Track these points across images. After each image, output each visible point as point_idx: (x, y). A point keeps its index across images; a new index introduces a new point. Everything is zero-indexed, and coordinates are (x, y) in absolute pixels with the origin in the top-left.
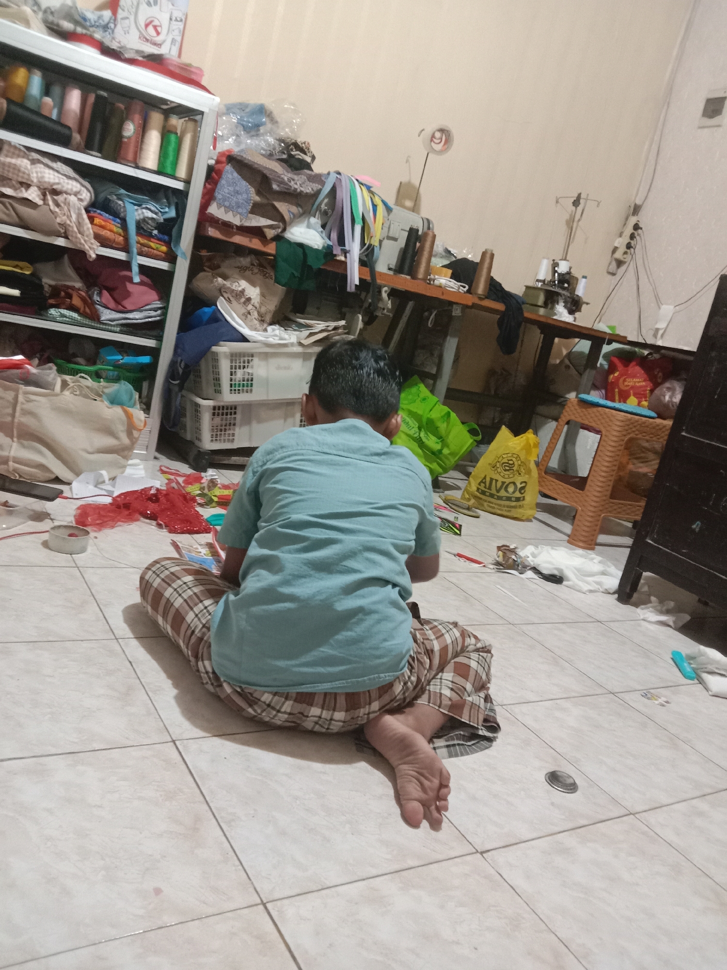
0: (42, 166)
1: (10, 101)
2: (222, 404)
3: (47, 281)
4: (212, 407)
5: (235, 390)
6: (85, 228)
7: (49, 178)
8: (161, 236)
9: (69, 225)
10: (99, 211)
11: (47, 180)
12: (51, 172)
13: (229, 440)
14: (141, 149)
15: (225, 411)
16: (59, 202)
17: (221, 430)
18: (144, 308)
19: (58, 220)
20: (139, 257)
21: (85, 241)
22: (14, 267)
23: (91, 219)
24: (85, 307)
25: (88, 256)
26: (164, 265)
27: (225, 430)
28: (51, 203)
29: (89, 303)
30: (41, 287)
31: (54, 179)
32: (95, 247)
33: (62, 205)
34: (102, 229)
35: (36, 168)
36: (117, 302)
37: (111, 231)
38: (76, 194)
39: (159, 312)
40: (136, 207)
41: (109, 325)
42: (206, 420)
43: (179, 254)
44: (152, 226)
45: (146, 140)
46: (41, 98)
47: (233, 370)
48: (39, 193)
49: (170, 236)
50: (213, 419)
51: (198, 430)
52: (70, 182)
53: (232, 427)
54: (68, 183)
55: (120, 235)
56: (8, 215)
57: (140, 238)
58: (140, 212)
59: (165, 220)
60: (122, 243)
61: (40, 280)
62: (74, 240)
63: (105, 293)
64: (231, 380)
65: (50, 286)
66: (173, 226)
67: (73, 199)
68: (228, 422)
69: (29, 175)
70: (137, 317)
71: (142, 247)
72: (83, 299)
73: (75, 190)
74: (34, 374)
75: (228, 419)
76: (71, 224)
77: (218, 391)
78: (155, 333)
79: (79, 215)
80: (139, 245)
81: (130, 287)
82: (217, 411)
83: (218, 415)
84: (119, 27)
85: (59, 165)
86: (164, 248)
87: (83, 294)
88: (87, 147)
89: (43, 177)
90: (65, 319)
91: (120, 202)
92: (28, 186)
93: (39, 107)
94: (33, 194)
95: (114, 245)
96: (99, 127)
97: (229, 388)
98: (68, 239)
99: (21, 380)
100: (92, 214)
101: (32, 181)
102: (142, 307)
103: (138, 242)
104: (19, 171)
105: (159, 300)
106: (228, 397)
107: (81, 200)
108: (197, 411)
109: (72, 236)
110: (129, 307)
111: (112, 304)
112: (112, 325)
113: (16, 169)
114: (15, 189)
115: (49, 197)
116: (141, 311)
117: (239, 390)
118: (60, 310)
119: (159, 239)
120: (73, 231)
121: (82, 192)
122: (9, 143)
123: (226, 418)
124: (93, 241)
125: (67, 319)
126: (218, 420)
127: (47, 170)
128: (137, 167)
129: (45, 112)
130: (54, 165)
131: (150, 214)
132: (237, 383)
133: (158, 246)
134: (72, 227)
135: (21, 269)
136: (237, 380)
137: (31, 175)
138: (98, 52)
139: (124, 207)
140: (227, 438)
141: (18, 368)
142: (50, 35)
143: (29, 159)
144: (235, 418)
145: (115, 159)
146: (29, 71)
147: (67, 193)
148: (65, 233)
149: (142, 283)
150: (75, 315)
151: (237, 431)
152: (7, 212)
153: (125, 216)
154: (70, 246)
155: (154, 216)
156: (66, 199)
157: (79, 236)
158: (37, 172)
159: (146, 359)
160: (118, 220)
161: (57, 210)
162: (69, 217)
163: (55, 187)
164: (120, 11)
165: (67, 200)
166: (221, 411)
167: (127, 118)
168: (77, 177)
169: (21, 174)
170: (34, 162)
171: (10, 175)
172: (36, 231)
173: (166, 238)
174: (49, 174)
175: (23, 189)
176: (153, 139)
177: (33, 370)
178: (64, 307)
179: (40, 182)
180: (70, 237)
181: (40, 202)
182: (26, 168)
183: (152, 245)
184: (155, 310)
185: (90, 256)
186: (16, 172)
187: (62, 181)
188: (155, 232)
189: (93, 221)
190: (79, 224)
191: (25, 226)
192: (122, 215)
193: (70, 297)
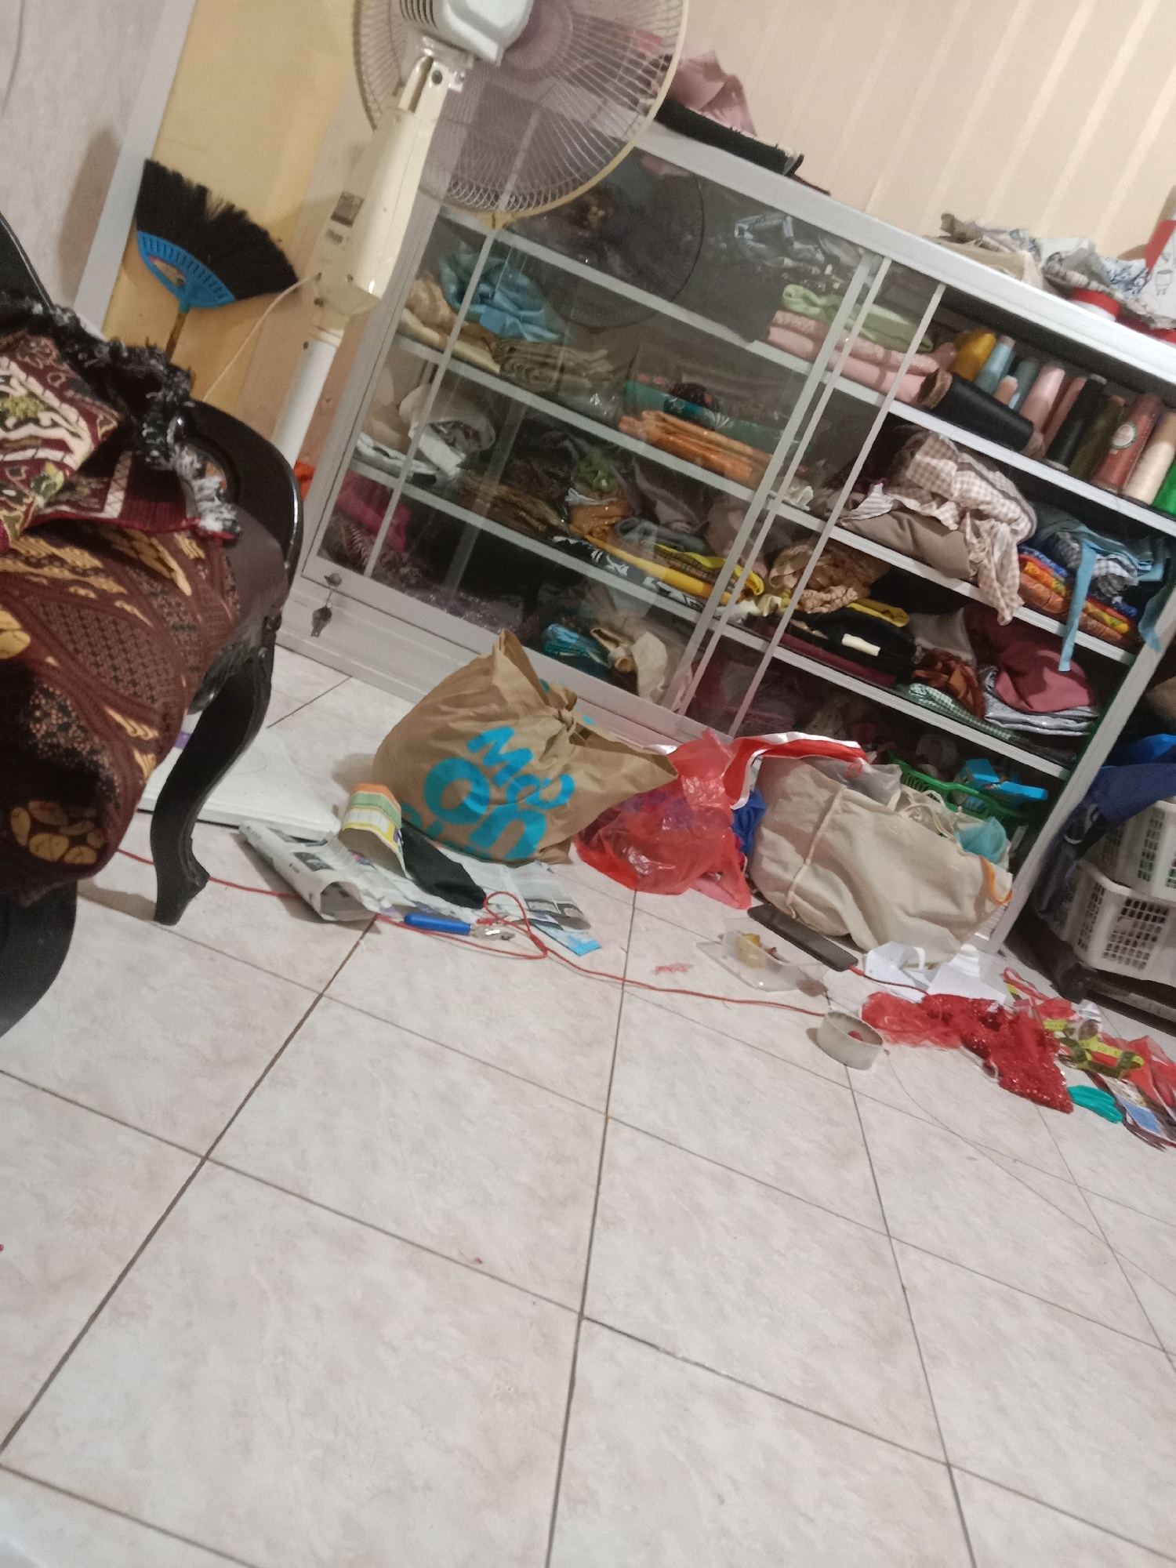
0: (973, 474)
1: (957, 378)
2: (1144, 898)
3: (922, 642)
4: (1125, 900)
6: (1009, 575)
7: (978, 493)
8: (1125, 607)
9: (985, 567)
10: (1037, 553)
11: (973, 495)
12: (984, 484)
13: (1135, 963)
14: (1136, 469)
15: (1146, 912)
16: (981, 530)
17: (1127, 942)
18: (1061, 713)
19: (972, 556)
20: (1080, 634)
21: (1003, 594)
22: (883, 613)
23: (1023, 563)
24: (967, 693)
25: (999, 617)
26: (1115, 653)
27: (1135, 944)
28: (968, 529)
29: (975, 687)
30: (913, 648)
31: (985, 495)
32: (1015, 605)
33: (985, 535)
34: (1035, 581)
35: (963, 476)
36: (1021, 696)
37: (1047, 585)
38: (1010, 522)
39: (1084, 724)
40: (1099, 556)
41: (995, 726)
42: (1107, 919)
43: (1148, 640)
44: (1115, 589)
45: (1149, 456)
46: (1003, 375)
48: (956, 512)
49: (1141, 610)
50: (1119, 919)
51: (1087, 930)
52: (1007, 502)
53: (1149, 942)
54: (1003, 505)
55: (1059, 593)
56: (899, 537)
57: (1090, 604)
58: (1103, 564)
59: (1141, 583)
60: (1060, 606)
61: (913, 638)
62: (986, 589)
63: (1005, 678)
65: (924, 650)
66: (1152, 595)
67: (1003, 529)
68: (1145, 932)
69: (949, 485)
70: (1044, 723)
71: (1090, 619)
72: (967, 679)
73: (1010, 515)
74: (867, 774)
75: (1147, 927)
76: (989, 566)
77: (1145, 876)
78: (1064, 755)
79: (1006, 554)
80: (1085, 615)
81: (1048, 675)
82: (1130, 908)
83: (1132, 915)
84: (1151, 284)
85: (998, 477)
86: (1124, 627)
87: (970, 671)
88: (1049, 455)
89: (969, 491)
90: (931, 702)
91: (1075, 545)
92: (943, 500)
93: (996, 389)
94: (946, 514)
95: (1045, 608)
96: (1078, 426)
97: (1166, 876)
98: (977, 586)
99: (846, 778)
100: (1025, 555)
101: (952, 495)
102: (1059, 711)
103: (1085, 610)
104: (938, 477)
105: (1089, 706)
106: (1160, 890)
107: (1014, 532)
108: (1095, 897)
109: (985, 584)
110: (1037, 707)
111: (1011, 696)
112: (999, 728)
113: (934, 473)
114: (923, 503)
115: (968, 521)
116: (1055, 717)
118: (928, 688)
119: (1120, 611)
120: (988, 577)
121: (1020, 521)
122: (936, 436)
123: (1143, 927)
124: (1016, 596)
125: (934, 704)
126: (1127, 923)
127: (978, 482)
128: (1121, 496)
129: (1001, 397)
130: (990, 475)
131: (1117, 570)
133: (1115, 621)
134: (990, 570)
135: (892, 617)
137: (953, 486)
138: (1113, 317)
139: (1080, 552)
140: (1133, 958)
141: (847, 760)
142: (1045, 289)
143: (956, 462)
144: (1159, 929)
145: (1087, 477)
146: (998, 338)
147: (997, 518)
148: (976, 576)
149: (1069, 674)
150: (947, 700)
151: (1156, 951)
152: (900, 531)
153: (1077, 567)
154: (976, 596)
155: (1125, 574)
156: (992, 527)
157: (996, 585)
158: (962, 483)
159: (1036, 793)
160: (1063, 572)
161: (975, 541)
162: (990, 554)
163: (982, 507)
164: (1160, 261)
165: (995, 530)
166: (1138, 910)
167: (1125, 419)
168: (1019, 496)
169: (937, 482)
170: (962, 467)
171: (923, 482)
172: (931, 566)
173: (1133, 611)
174: (980, 487)
175: (934, 504)
176: (1160, 457)
177: (868, 768)
178: (936, 685)
179: (963, 498)
180: (980, 585)
181: (953, 527)
182: (949, 474)
183: (1107, 618)
184: (1078, 720)
185: (1003, 619)
186: (932, 478)
187: (995, 500)
188: (1118, 599)
189: (1025, 566)
190: (1002, 567)
191: (919, 557)
192: (1072, 564)
193: (949, 671)
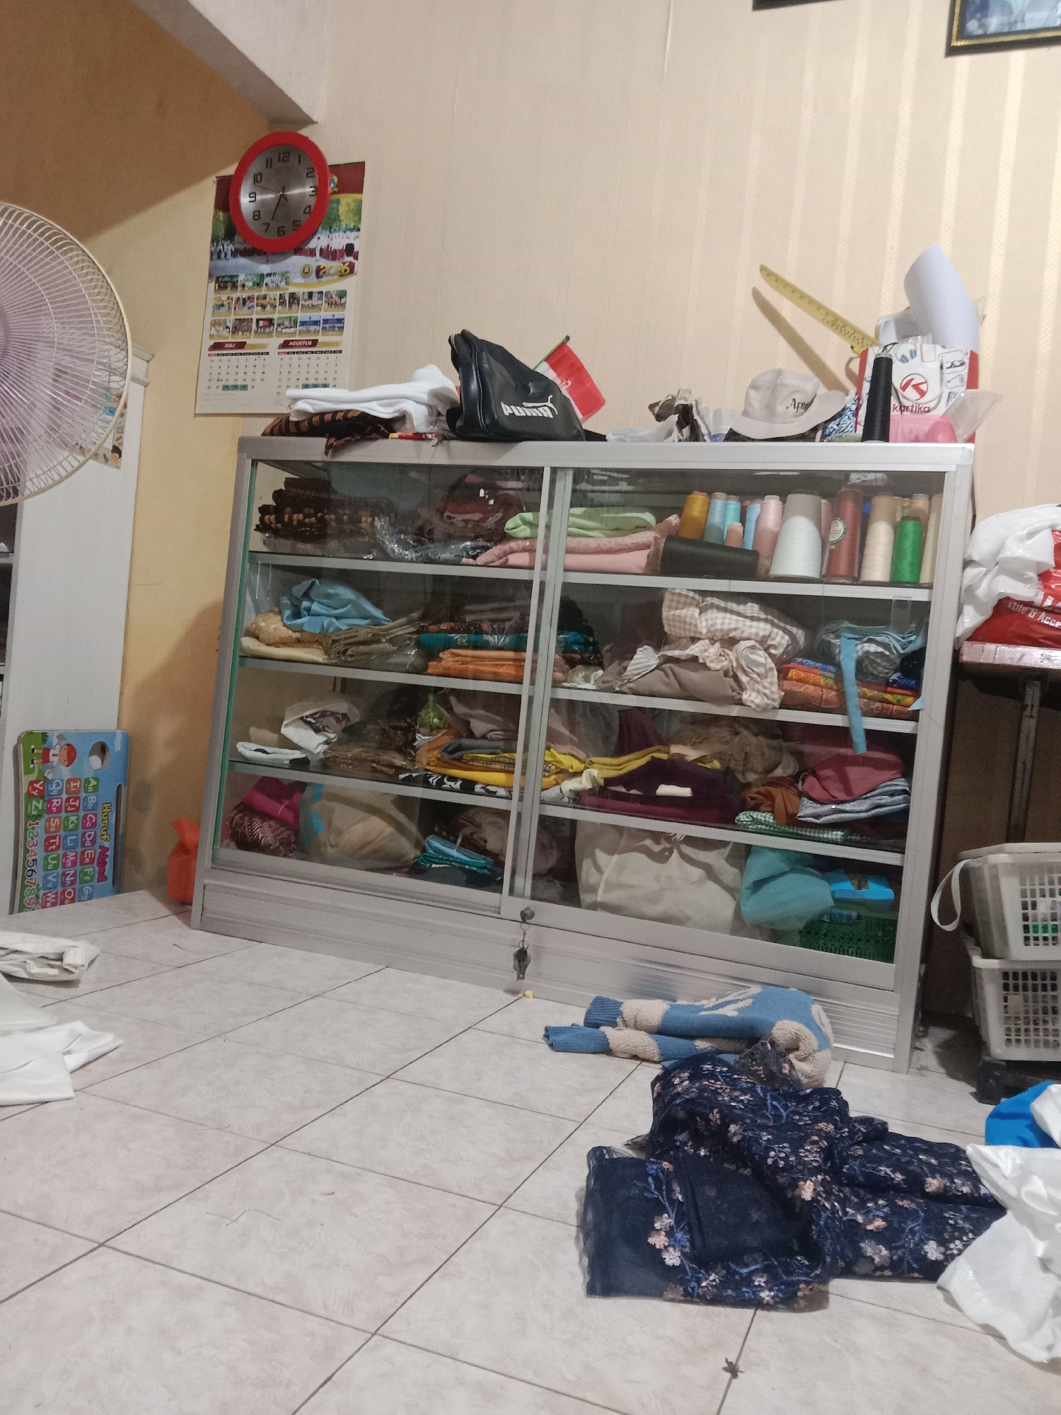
0: (716, 611)
2: (1017, 967)
4: (1000, 973)
5: (1036, 939)
7: (725, 624)
8: (900, 680)
11: (718, 627)
12: (730, 616)
14: (863, 555)
15: (1030, 982)
17: (1027, 1021)
18: (872, 793)
26: (909, 728)
27: (1036, 1022)
31: (732, 624)
34: (802, 684)
35: (709, 616)
36: (825, 790)
39: (897, 797)
40: (852, 642)
42: (991, 999)
44: (885, 668)
45: (870, 541)
47: (1029, 900)
50: (1005, 997)
53: (1050, 1016)
54: (751, 626)
55: (831, 688)
56: (667, 684)
57: (865, 690)
58: (860, 647)
60: (836, 699)
63: (810, 779)
64: (1025, 918)
68: (1041, 1006)
69: (696, 626)
71: (871, 702)
73: (761, 633)
75: (1040, 999)
77: (1004, 940)
78: (891, 840)
80: (866, 700)
82: (1013, 981)
83: (1016, 988)
89: (715, 625)
90: (760, 826)
91: (837, 641)
92: (694, 640)
93: (724, 538)
94: (702, 650)
95: (823, 706)
97: (1021, 934)
98: (743, 705)
100: (788, 666)
101: (701, 633)
102: (870, 791)
103: (862, 696)
104: (685, 622)
106: (1023, 953)
111: (817, 792)
113: (682, 621)
116: (868, 798)
117: (1045, 939)
118: (753, 814)
119: (900, 687)
121: (773, 636)
122: (673, 591)
123: (1035, 998)
125: (764, 827)
126: (1016, 999)
128: (857, 583)
130: (741, 608)
132: (1040, 924)
133: (899, 697)
136: (1039, 919)
137: (699, 625)
139: (840, 646)
140: (1042, 1038)
143: (698, 606)
146: (711, 496)
150: (770, 819)
152: (666, 680)
155: (883, 650)
158: (707, 620)
160: (832, 668)
166: (1020, 982)
167: (835, 517)
169: (687, 627)
170: (706, 609)
171: (678, 631)
172: (702, 701)
173: (913, 682)
174: (725, 619)
175: (690, 646)
176: (881, 537)
179: (712, 632)
182: (693, 619)
183: (888, 697)
186: (682, 625)
188: (895, 676)
189: (786, 673)
192: (837, 659)
